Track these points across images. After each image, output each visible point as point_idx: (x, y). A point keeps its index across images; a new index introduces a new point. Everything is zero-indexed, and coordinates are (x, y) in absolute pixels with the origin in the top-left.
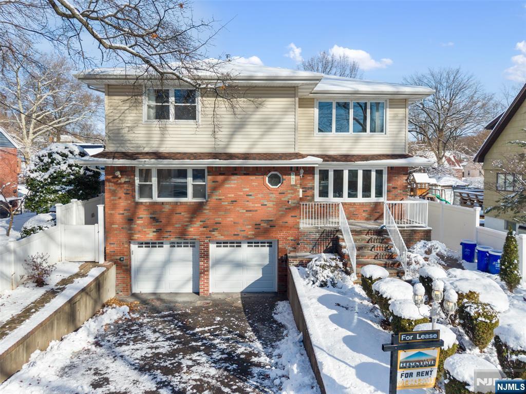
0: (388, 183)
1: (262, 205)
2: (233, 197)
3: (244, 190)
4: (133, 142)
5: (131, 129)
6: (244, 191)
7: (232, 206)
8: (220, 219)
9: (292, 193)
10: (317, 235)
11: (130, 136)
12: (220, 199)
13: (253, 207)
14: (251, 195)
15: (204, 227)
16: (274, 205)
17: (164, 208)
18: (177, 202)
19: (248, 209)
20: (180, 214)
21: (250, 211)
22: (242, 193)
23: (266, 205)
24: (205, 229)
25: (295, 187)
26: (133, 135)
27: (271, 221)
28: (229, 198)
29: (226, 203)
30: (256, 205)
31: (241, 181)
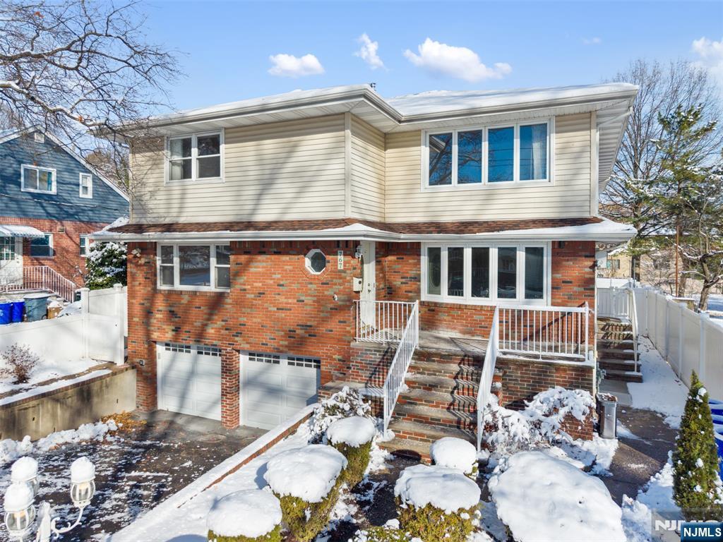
0: (552, 274)
1: (298, 301)
2: (260, 288)
3: (274, 276)
4: (155, 211)
5: (153, 193)
6: (274, 279)
7: (259, 300)
8: (245, 319)
9: (340, 285)
10: (378, 356)
11: (151, 204)
12: (245, 290)
13: (286, 303)
14: (283, 285)
15: (226, 329)
16: (314, 301)
17: (183, 299)
18: (196, 292)
19: (280, 306)
20: (200, 308)
21: (283, 309)
22: (271, 282)
23: (303, 301)
24: (227, 332)
25: (343, 274)
26: (155, 202)
27: (311, 326)
28: (256, 288)
29: (252, 296)
30: (290, 301)
31: (270, 263)
